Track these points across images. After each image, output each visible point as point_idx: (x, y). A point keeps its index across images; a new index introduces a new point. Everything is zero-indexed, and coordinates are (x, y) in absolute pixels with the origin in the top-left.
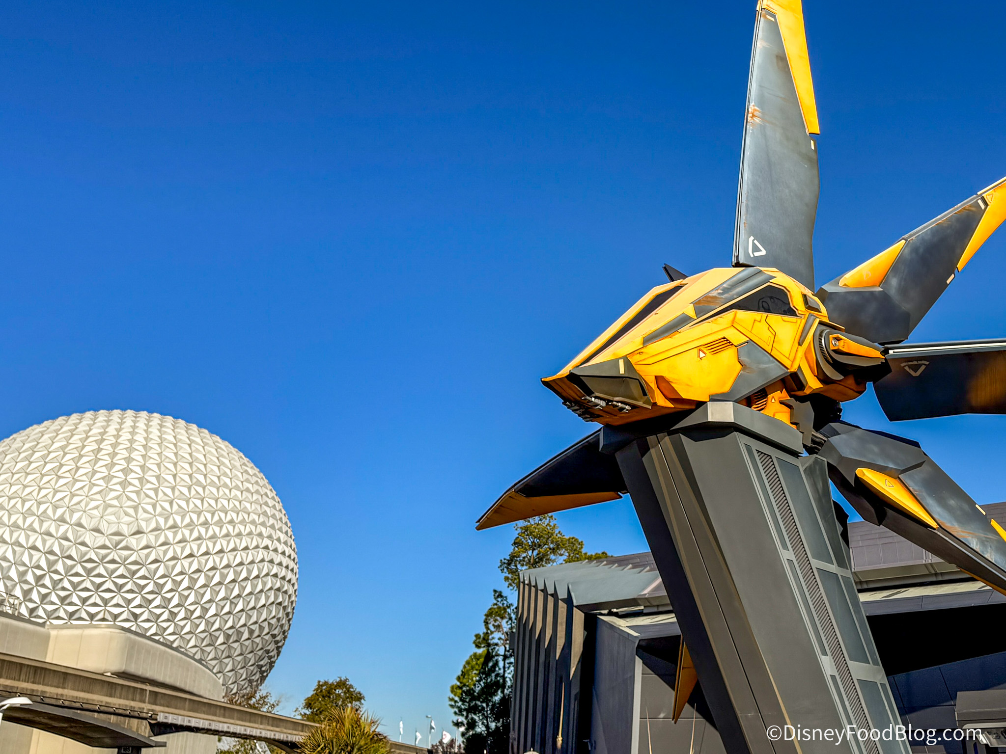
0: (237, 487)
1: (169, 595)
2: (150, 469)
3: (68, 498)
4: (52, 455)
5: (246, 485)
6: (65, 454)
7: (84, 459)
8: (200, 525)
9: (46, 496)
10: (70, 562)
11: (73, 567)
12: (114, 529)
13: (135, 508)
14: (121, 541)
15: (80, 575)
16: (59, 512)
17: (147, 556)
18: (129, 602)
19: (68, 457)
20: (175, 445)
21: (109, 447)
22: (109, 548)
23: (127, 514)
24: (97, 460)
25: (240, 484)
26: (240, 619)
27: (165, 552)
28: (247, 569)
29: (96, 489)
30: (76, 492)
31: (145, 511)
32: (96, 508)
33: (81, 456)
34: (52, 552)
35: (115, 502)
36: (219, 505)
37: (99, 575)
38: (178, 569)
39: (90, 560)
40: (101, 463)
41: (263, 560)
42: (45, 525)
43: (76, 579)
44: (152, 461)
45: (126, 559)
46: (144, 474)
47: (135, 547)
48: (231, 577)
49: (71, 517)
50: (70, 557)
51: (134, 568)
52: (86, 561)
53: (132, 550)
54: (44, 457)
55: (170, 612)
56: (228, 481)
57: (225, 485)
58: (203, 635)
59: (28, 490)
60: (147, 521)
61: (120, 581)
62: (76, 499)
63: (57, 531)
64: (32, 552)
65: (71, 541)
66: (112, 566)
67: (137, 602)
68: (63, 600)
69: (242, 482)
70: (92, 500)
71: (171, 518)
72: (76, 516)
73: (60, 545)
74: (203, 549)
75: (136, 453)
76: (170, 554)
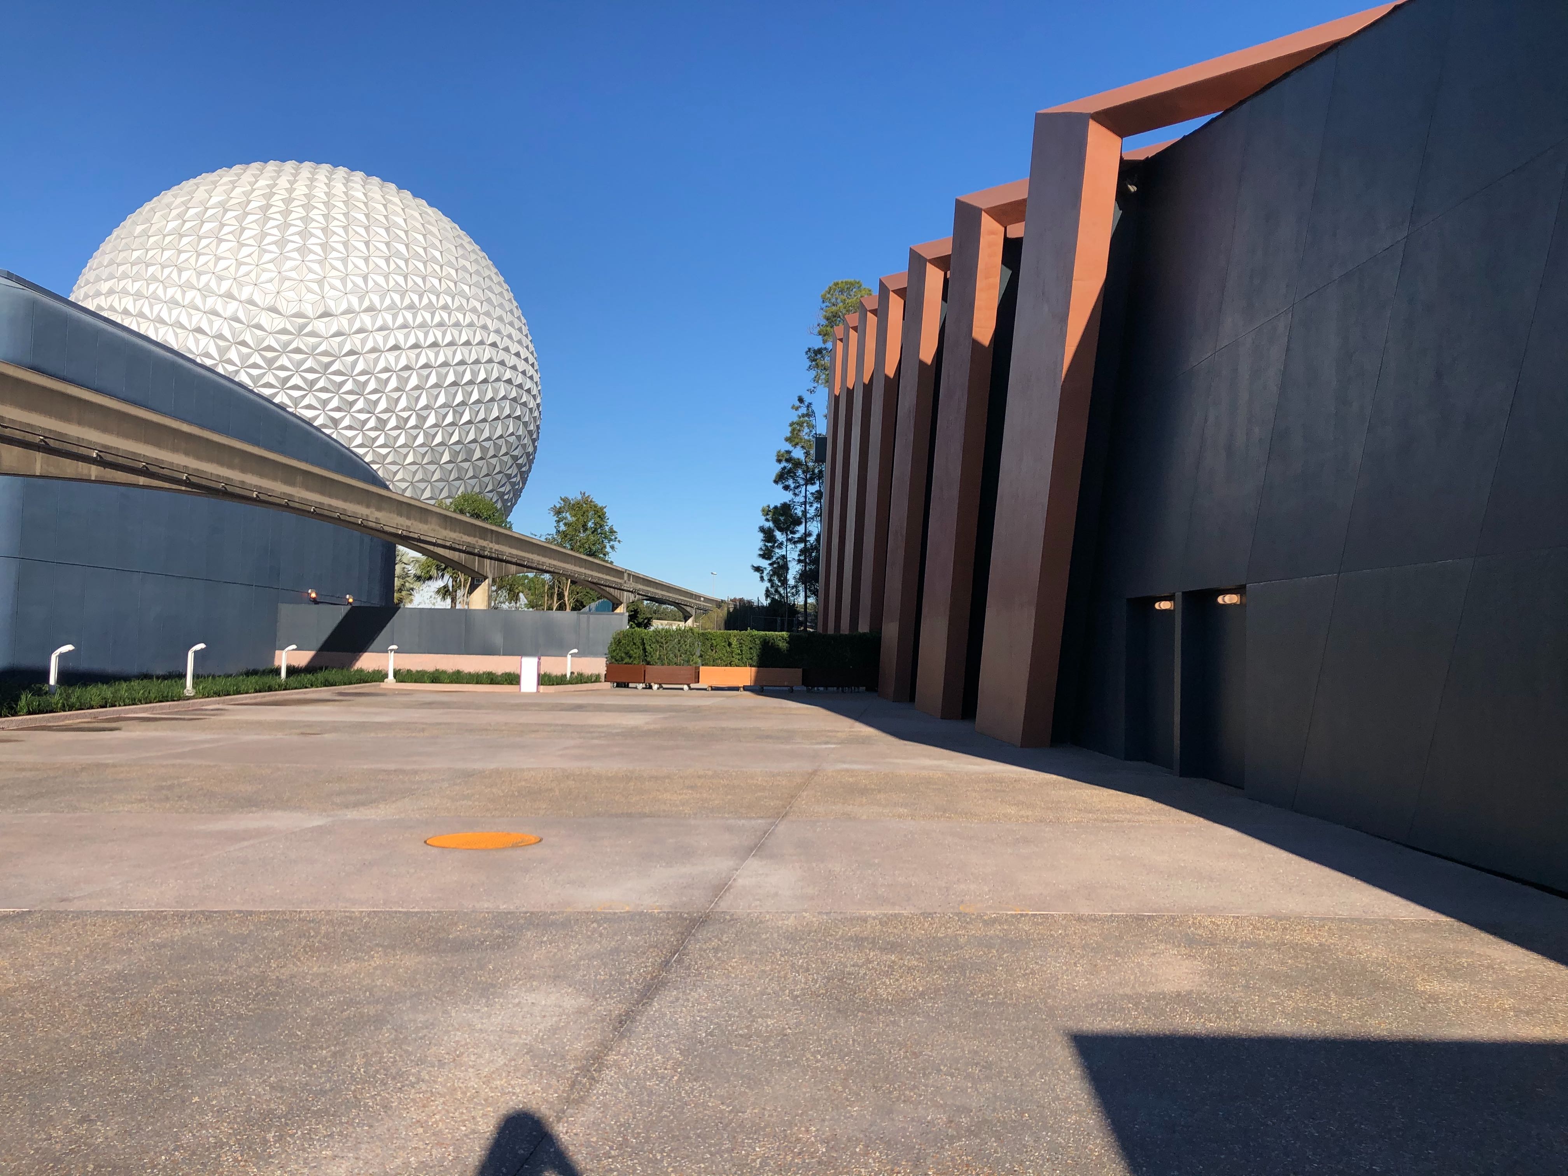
0: (450, 264)
1: (374, 397)
2: (335, 233)
4: (210, 212)
5: (462, 262)
6: (226, 211)
7: (250, 218)
8: (405, 308)
9: (206, 263)
10: (245, 350)
11: (249, 356)
12: (293, 309)
13: (320, 282)
14: (306, 325)
18: (325, 403)
19: (230, 214)
20: (366, 204)
21: (280, 204)
22: (290, 333)
23: (309, 290)
24: (267, 219)
25: (453, 260)
26: (468, 432)
27: (363, 342)
28: (471, 370)
29: (267, 257)
30: (243, 260)
31: (333, 287)
32: (271, 281)
33: (245, 214)
34: (221, 337)
36: (428, 285)
37: (283, 368)
38: (382, 364)
39: (269, 348)
40: (272, 223)
41: (490, 361)
44: (336, 223)
45: (315, 348)
46: (327, 239)
47: (323, 332)
48: (451, 378)
49: (240, 291)
50: (244, 343)
51: (326, 359)
52: (263, 350)
53: (321, 337)
54: (200, 215)
55: (378, 418)
56: (437, 254)
57: (434, 260)
58: (423, 450)
59: (184, 256)
60: (337, 300)
61: (311, 376)
62: (244, 269)
63: (225, 309)
65: (243, 323)
66: (298, 357)
67: (334, 403)
69: (457, 258)
71: (367, 299)
73: (231, 328)
74: (412, 341)
75: (315, 211)
76: (369, 345)
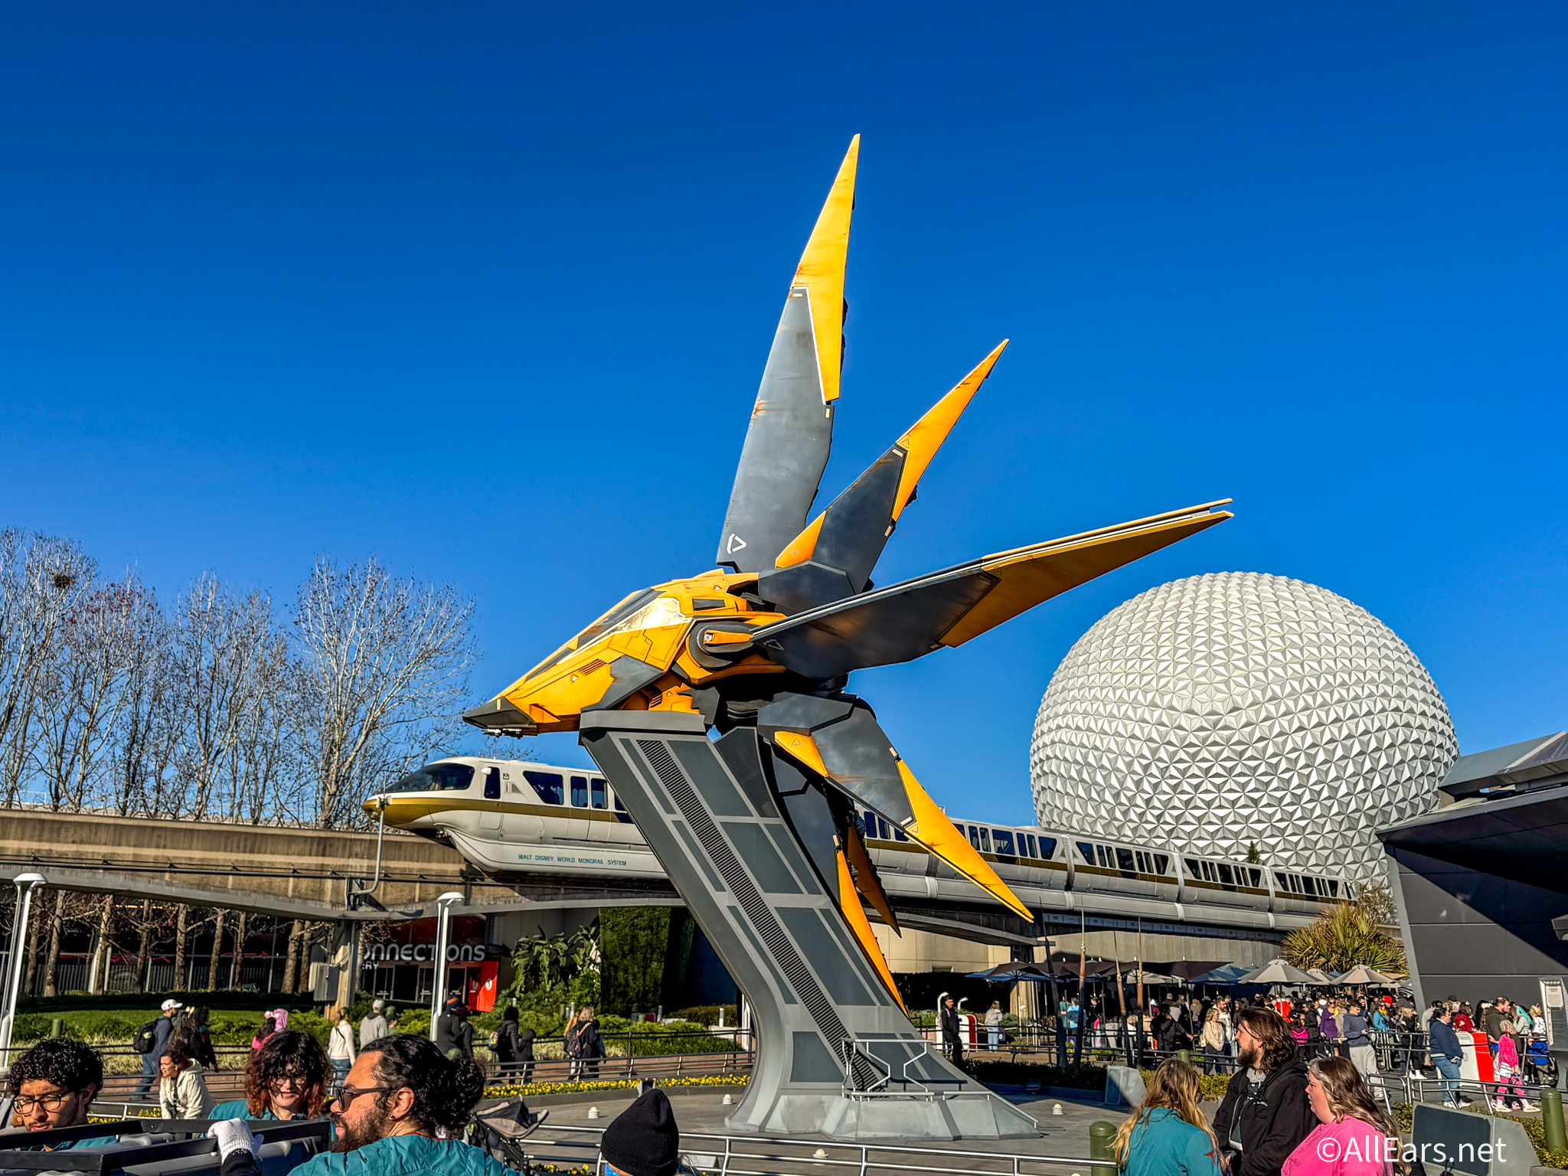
1: (1287, 776)
2: (1234, 637)
3: (1155, 680)
4: (1132, 638)
6: (1144, 634)
7: (1164, 637)
8: (1305, 692)
9: (1133, 681)
10: (1171, 749)
11: (1175, 753)
12: (1208, 709)
13: (1226, 683)
14: (1220, 720)
15: (1186, 762)
16: (1150, 696)
17: (1251, 733)
18: (1244, 786)
19: (1148, 637)
20: (1259, 605)
21: (1187, 620)
22: (1207, 730)
23: (1218, 691)
24: (1177, 635)
27: (1271, 728)
29: (1181, 668)
30: (1162, 673)
31: (1238, 685)
32: (1184, 688)
33: (1160, 634)
34: (1151, 740)
35: (1203, 679)
37: (1204, 760)
38: (1289, 746)
39: (1191, 745)
40: (1181, 639)
42: (1139, 711)
43: (1182, 766)
44: (1235, 628)
45: (1229, 739)
46: (1228, 643)
47: (1234, 725)
49: (1162, 700)
50: (1170, 743)
51: (1240, 748)
53: (1234, 729)
54: (1124, 641)
55: (1293, 793)
59: (1116, 678)
60: (1243, 695)
61: (1229, 764)
62: (1163, 681)
63: (1152, 717)
64: (1134, 741)
65: (1167, 726)
66: (1215, 749)
67: (1252, 786)
68: (1174, 788)
70: (1179, 680)
71: (1269, 689)
72: (1167, 698)
73: (1157, 730)
75: (1216, 621)
76: (1276, 730)
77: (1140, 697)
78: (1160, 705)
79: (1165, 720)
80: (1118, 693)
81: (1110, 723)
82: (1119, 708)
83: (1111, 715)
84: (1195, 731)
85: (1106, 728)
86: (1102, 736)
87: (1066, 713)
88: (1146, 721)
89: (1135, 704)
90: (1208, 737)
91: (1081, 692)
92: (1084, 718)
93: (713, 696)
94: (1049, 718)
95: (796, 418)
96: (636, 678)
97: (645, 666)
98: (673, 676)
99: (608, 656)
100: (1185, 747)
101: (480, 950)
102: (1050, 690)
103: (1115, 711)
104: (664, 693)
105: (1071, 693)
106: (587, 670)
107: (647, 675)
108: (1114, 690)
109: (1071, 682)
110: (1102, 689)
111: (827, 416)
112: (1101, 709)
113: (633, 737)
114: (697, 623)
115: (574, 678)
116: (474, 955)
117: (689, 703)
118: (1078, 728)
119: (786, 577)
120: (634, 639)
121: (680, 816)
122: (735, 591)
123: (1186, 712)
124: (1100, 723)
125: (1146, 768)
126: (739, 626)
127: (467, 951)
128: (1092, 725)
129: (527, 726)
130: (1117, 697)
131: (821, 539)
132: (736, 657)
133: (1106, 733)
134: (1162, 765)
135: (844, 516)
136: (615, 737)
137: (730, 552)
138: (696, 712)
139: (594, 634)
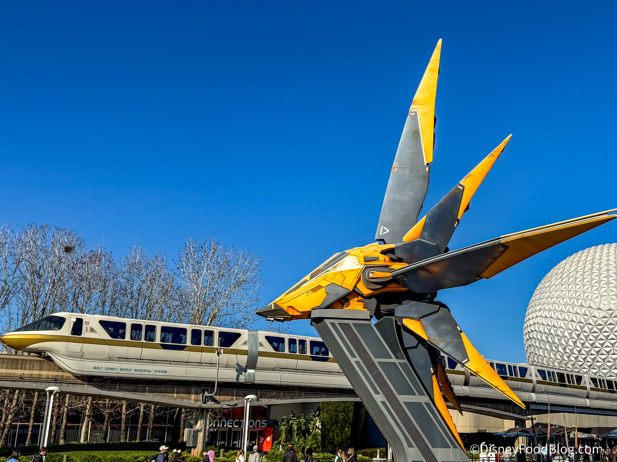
3: (582, 294)
4: (571, 274)
6: (577, 272)
7: (586, 274)
9: (572, 295)
12: (608, 307)
14: (613, 313)
15: (597, 333)
19: (579, 274)
21: (597, 266)
22: (607, 317)
29: (594, 288)
32: (596, 298)
35: (605, 294)
39: (600, 325)
43: (595, 335)
50: (590, 324)
59: (564, 293)
62: (586, 295)
63: (581, 312)
64: (573, 323)
65: (589, 316)
66: (611, 327)
68: (592, 345)
70: (593, 294)
73: (584, 318)
77: (575, 302)
78: (585, 305)
79: (587, 313)
80: (565, 300)
81: (561, 314)
82: (565, 307)
83: (562, 311)
84: (601, 318)
85: (559, 317)
86: (558, 321)
87: (540, 310)
88: (578, 314)
89: (573, 306)
90: (607, 321)
91: (548, 300)
92: (549, 312)
93: (373, 302)
94: (532, 312)
95: (412, 171)
96: (337, 294)
97: (341, 288)
98: (355, 293)
99: (324, 284)
100: (597, 325)
101: (264, 422)
102: (533, 299)
103: (564, 309)
104: (351, 301)
105: (543, 300)
106: (314, 290)
107: (343, 293)
108: (563, 299)
109: (543, 295)
110: (557, 298)
111: (427, 170)
112: (557, 308)
113: (336, 322)
114: (366, 268)
115: (308, 294)
116: (261, 424)
117: (363, 305)
118: (546, 317)
119: (408, 246)
120: (336, 275)
121: (358, 359)
122: (384, 252)
123: (597, 309)
124: (556, 314)
125: (578, 335)
126: (386, 269)
127: (258, 422)
128: (553, 315)
129: (286, 316)
130: (565, 302)
131: (424, 228)
132: (384, 284)
133: (559, 319)
134: (586, 334)
135: (435, 217)
136: (327, 322)
137: (381, 234)
138: (366, 310)
139: (318, 273)
